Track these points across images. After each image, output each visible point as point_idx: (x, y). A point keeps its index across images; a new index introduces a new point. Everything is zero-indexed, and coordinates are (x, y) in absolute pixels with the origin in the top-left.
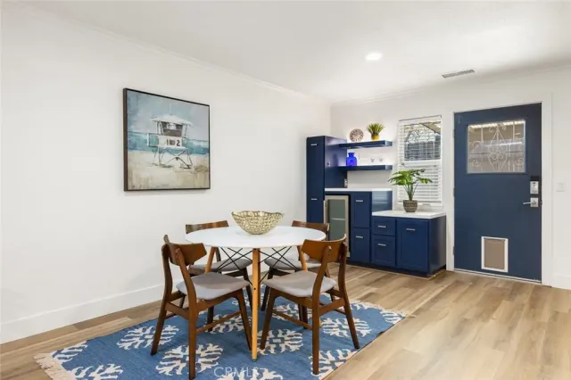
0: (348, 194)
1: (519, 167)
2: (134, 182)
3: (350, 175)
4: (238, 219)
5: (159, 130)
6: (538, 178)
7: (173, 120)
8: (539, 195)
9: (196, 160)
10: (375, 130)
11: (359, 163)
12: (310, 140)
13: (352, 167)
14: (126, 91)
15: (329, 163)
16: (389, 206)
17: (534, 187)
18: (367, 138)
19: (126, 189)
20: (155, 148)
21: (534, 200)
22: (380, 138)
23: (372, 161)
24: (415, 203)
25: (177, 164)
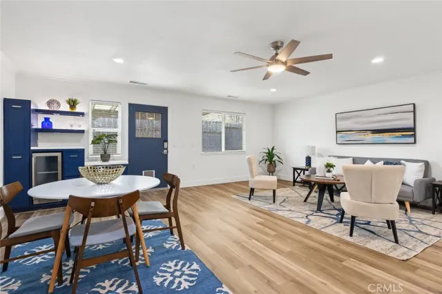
0: (61, 151)
1: (158, 135)
6: (166, 141)
8: (167, 149)
10: (73, 103)
11: (55, 127)
13: (47, 128)
17: (165, 144)
21: (165, 151)
22: (78, 109)
23: (71, 126)
24: (108, 156)
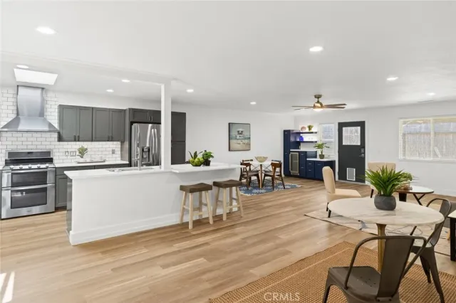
0: (299, 152)
1: (359, 143)
2: (231, 149)
3: (302, 144)
4: (257, 158)
5: (237, 133)
6: (364, 147)
7: (241, 130)
8: (364, 153)
9: (246, 141)
10: (310, 127)
11: (305, 140)
12: (285, 131)
13: (302, 141)
14: (229, 124)
15: (292, 139)
16: (316, 157)
17: (362, 151)
18: (307, 130)
19: (229, 150)
20: (236, 139)
21: (363, 155)
22: (313, 130)
23: (309, 139)
24: (323, 156)
25: (241, 143)
